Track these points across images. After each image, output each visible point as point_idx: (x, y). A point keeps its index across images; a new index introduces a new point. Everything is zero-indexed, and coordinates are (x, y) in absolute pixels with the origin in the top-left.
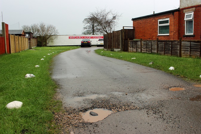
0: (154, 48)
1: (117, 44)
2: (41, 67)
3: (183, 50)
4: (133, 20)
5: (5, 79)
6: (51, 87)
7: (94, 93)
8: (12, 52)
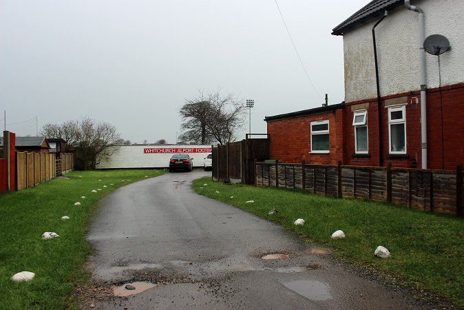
0: (299, 180)
1: (235, 168)
2: (72, 219)
3: (344, 185)
4: (268, 119)
5: (7, 240)
6: (80, 253)
7: (145, 262)
8: (20, 186)
